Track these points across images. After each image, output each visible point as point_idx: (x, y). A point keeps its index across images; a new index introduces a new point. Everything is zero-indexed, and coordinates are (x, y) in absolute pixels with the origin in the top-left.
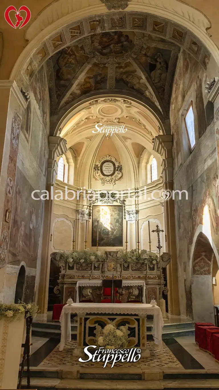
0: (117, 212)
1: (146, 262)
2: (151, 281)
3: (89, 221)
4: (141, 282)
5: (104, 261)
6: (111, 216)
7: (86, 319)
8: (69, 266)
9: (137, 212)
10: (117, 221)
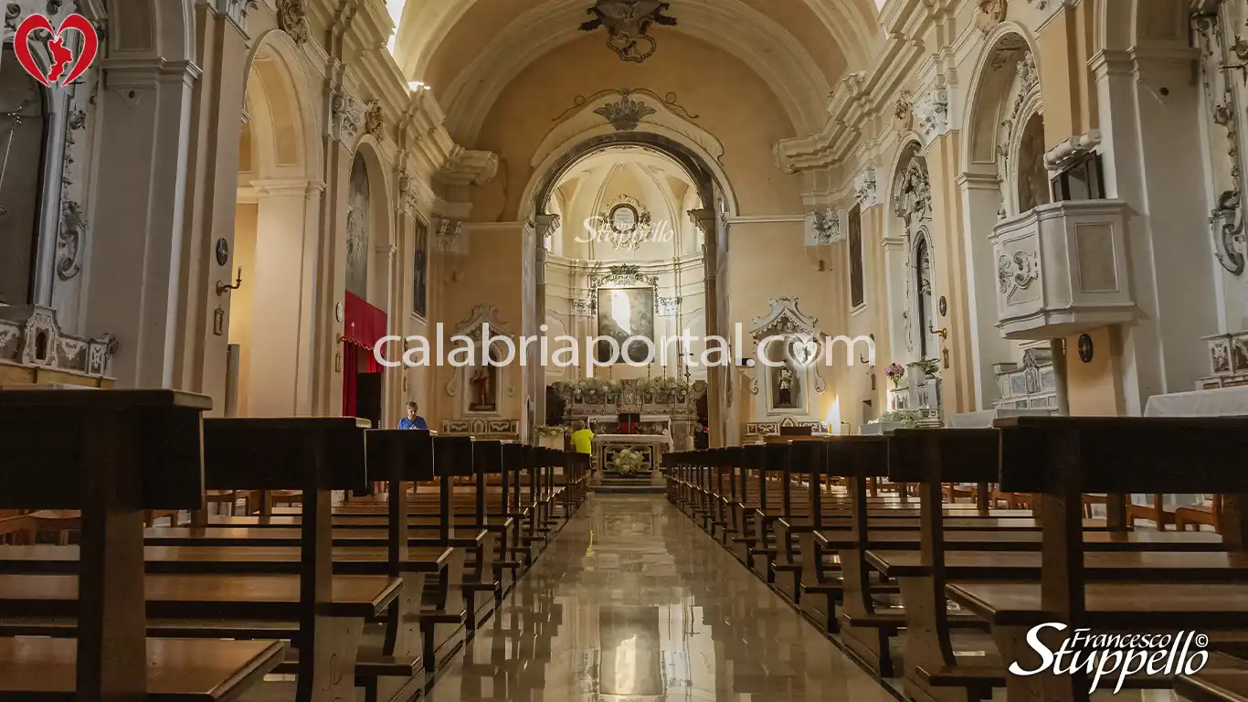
0: (643, 300)
1: (673, 392)
2: (679, 417)
3: (593, 318)
4: (666, 418)
5: (619, 392)
6: (632, 307)
7: (604, 447)
8: (576, 399)
9: (679, 301)
10: (643, 317)
